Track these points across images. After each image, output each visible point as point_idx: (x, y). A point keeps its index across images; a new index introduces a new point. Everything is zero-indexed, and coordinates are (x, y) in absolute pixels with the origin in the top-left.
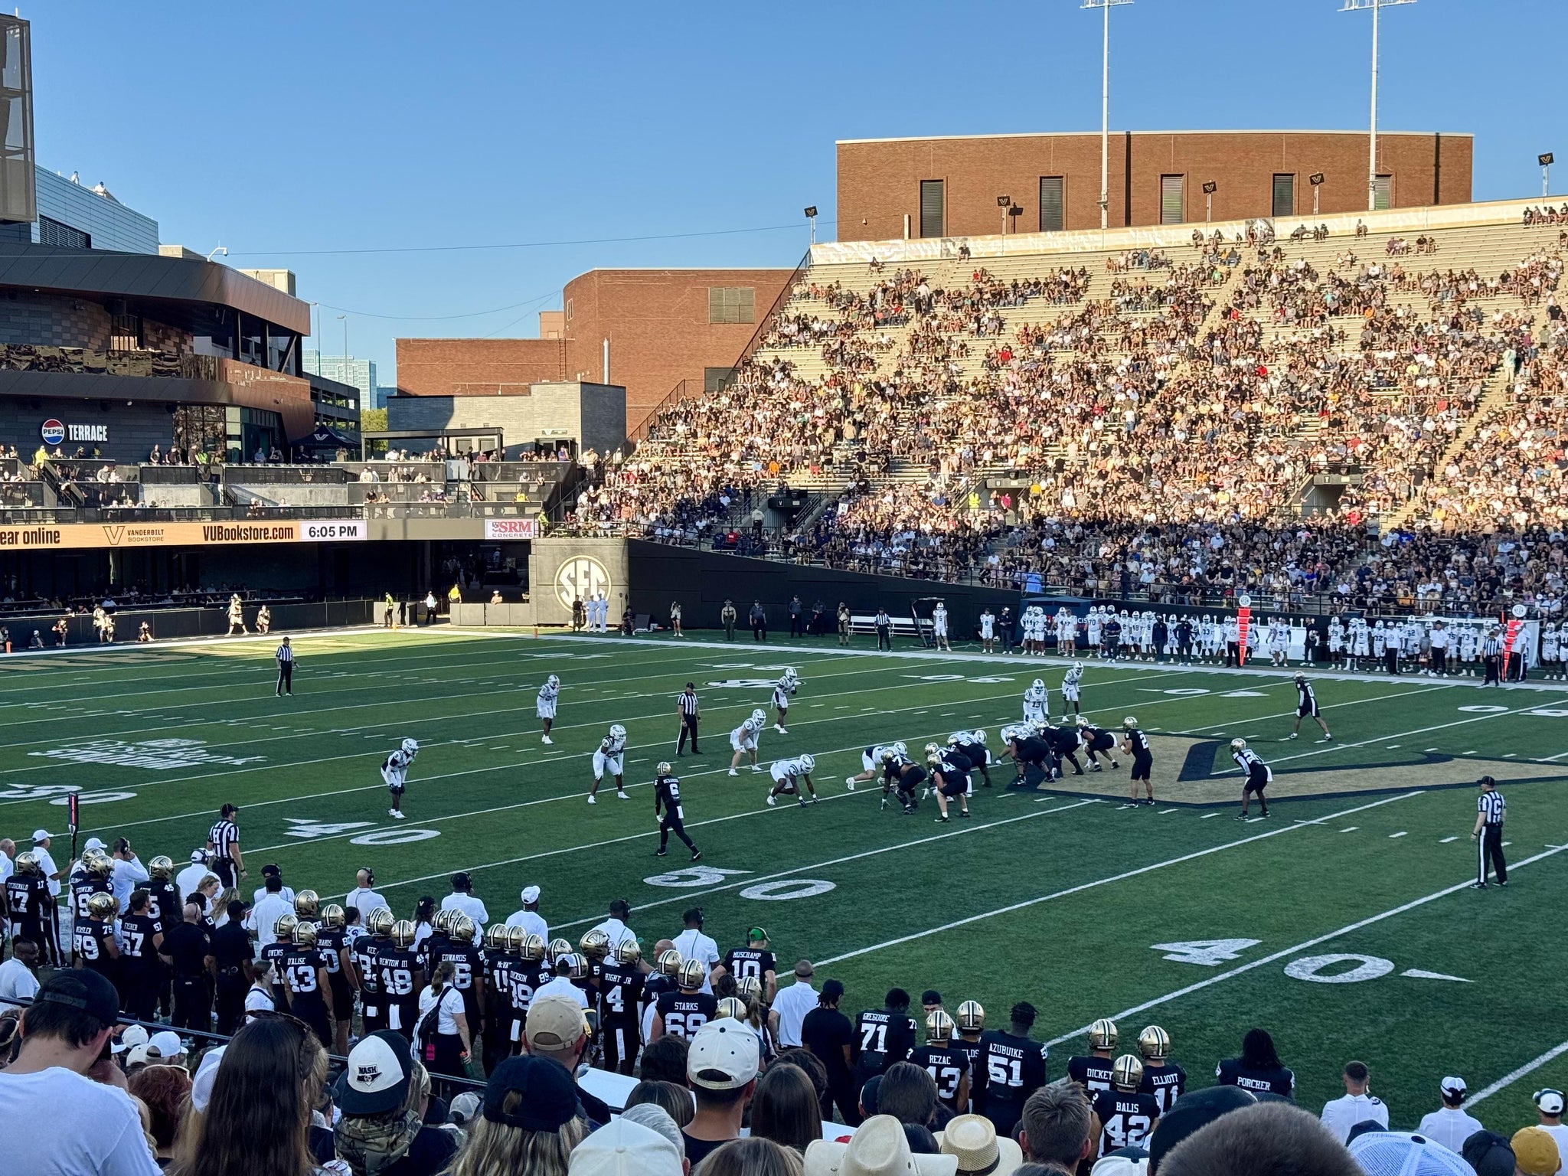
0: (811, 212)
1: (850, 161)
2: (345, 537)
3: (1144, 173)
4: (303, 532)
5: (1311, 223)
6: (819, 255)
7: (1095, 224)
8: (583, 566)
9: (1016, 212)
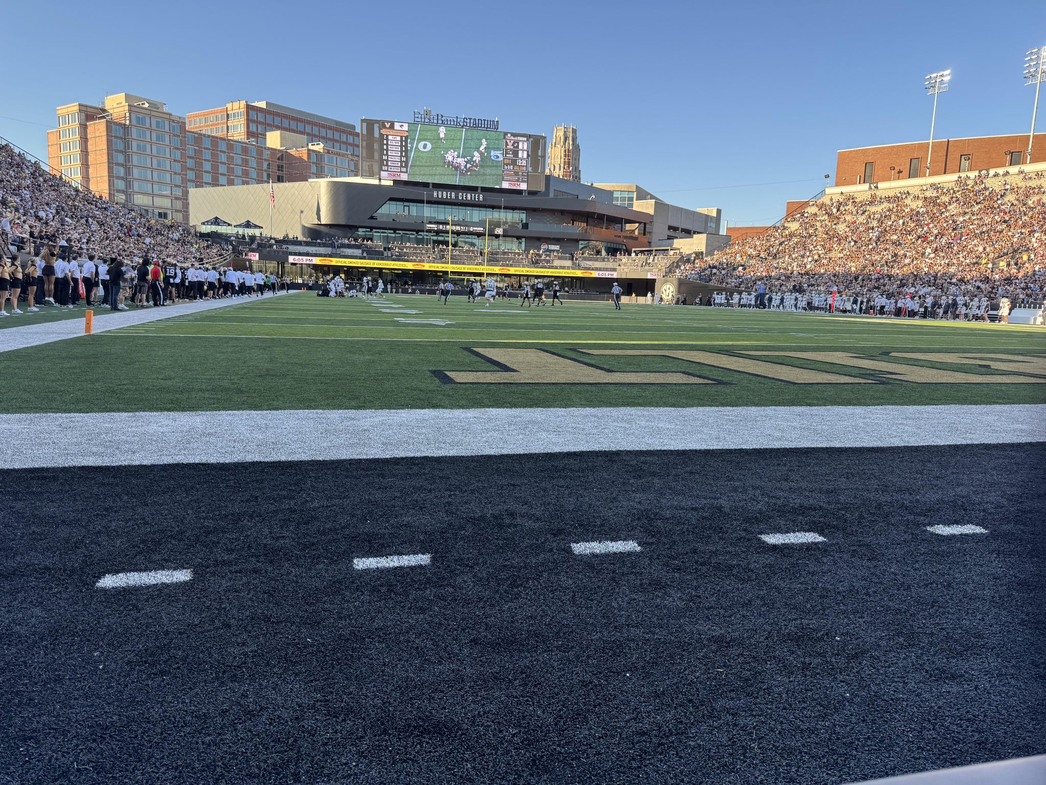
0: (827, 176)
1: (842, 158)
2: (610, 277)
3: (954, 155)
4: (595, 274)
5: (1001, 171)
6: (828, 191)
7: (924, 175)
8: (668, 286)
9: (900, 172)
